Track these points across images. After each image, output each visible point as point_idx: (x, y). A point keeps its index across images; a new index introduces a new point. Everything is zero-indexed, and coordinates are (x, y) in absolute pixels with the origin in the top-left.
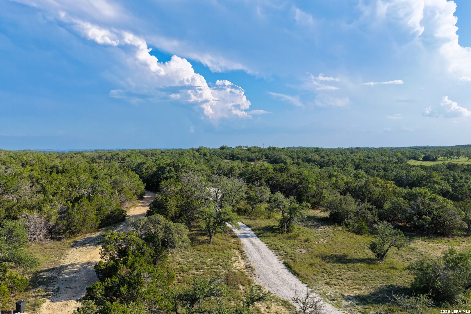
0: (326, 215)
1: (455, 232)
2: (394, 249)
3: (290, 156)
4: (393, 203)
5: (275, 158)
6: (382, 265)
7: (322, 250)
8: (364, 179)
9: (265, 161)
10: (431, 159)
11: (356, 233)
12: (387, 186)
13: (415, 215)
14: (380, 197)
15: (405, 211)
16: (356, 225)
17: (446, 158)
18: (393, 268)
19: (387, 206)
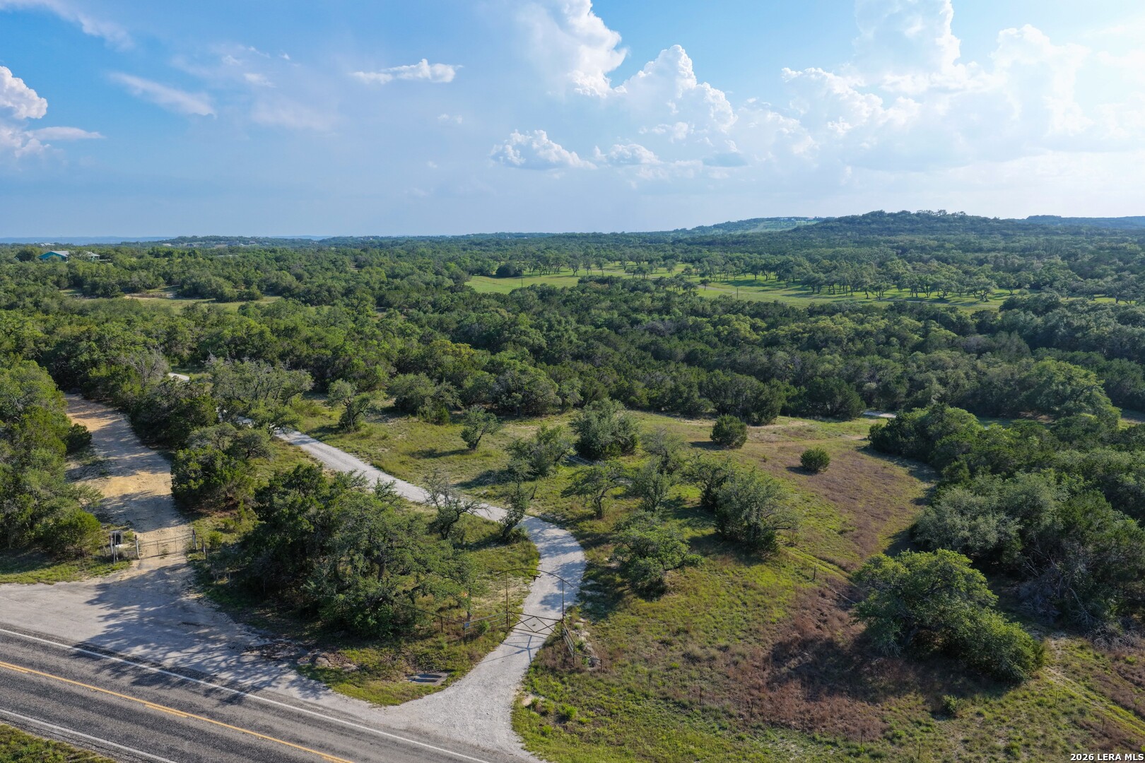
0: (391, 403)
1: (550, 409)
2: (488, 436)
3: (228, 278)
4: (477, 380)
5: (193, 284)
6: (476, 454)
7: (405, 447)
8: (416, 336)
9: (166, 290)
10: (512, 273)
11: (437, 423)
12: (460, 353)
13: (503, 393)
14: (456, 371)
15: (491, 389)
16: (434, 413)
17: (537, 271)
18: (487, 456)
19: (468, 383)
